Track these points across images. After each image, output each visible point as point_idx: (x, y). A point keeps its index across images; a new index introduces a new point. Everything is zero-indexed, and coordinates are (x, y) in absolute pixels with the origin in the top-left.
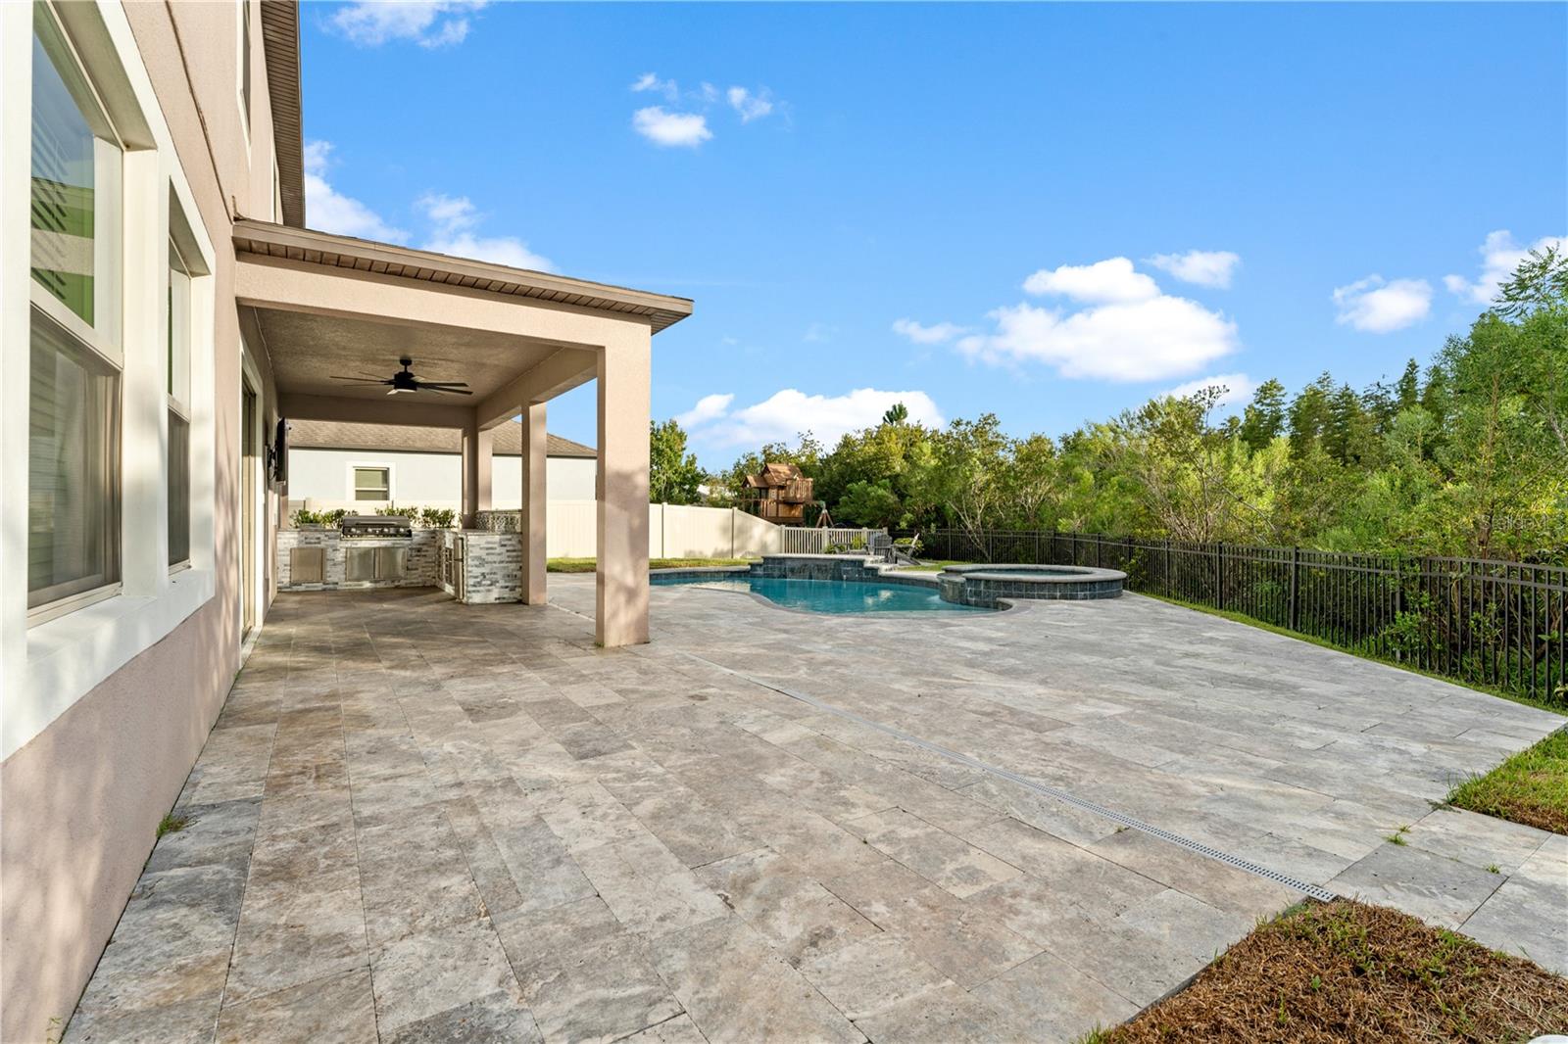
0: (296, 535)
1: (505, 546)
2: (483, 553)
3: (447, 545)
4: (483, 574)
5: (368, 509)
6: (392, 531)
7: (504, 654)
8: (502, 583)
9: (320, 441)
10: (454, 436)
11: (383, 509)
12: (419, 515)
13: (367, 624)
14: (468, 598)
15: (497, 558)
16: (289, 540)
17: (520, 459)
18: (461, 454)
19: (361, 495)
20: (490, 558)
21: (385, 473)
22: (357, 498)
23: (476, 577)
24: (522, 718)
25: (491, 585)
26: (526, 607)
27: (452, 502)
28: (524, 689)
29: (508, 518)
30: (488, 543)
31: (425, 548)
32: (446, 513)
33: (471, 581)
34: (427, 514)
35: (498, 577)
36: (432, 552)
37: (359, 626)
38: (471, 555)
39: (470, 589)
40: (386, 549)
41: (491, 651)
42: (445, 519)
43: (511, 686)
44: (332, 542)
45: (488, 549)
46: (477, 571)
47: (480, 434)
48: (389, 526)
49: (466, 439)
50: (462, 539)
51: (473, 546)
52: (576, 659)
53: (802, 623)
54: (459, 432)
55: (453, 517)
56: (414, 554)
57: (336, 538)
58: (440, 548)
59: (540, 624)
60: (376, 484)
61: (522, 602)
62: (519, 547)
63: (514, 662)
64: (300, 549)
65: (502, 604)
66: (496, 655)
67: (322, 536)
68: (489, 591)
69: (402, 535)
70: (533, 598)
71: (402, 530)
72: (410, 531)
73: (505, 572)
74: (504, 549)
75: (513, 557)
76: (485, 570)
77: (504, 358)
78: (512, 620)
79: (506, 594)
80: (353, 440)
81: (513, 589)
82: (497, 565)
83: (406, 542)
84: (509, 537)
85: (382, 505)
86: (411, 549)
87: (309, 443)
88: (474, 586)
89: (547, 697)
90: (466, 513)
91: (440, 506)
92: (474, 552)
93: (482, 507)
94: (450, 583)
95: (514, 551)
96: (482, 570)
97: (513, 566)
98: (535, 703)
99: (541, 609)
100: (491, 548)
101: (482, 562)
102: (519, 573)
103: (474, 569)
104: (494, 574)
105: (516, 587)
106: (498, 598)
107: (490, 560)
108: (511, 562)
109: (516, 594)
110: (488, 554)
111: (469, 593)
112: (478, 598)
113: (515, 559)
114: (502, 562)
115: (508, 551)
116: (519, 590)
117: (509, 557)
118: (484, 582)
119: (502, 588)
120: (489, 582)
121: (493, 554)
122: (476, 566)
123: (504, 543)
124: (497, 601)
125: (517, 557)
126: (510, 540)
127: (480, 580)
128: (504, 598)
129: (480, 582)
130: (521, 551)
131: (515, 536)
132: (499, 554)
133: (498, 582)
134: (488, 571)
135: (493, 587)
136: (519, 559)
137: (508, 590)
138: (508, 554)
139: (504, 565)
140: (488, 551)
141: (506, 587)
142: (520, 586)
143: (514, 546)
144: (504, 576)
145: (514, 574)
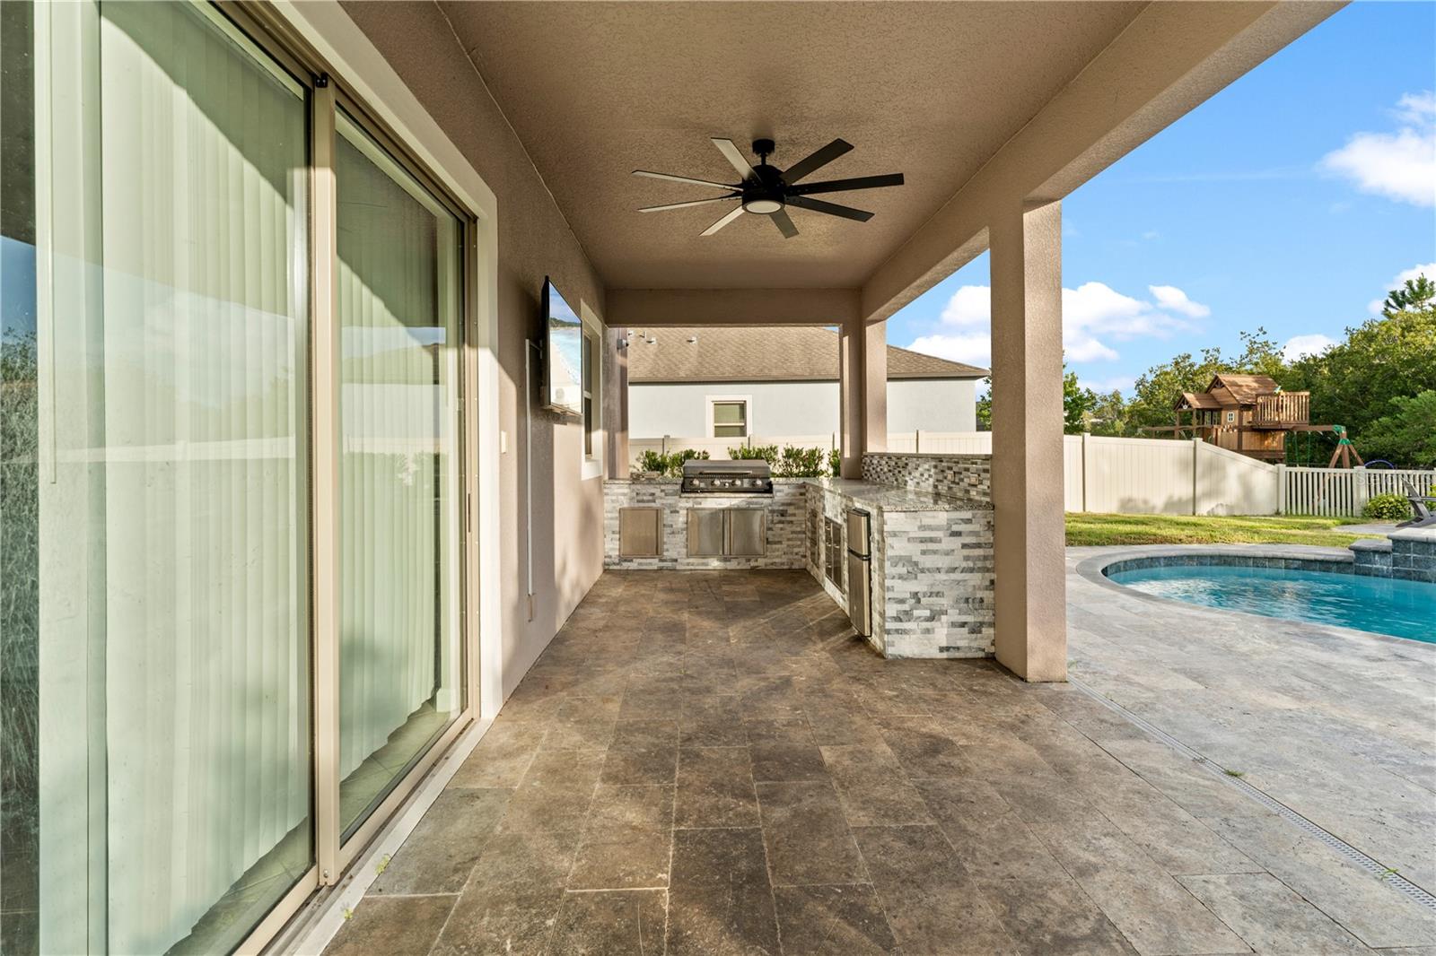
1: (958, 534)
2: (914, 550)
4: (915, 595)
8: (954, 616)
15: (944, 562)
20: (927, 562)
23: (902, 601)
25: (931, 619)
26: (1020, 688)
30: (922, 528)
33: (892, 610)
35: (944, 602)
38: (889, 554)
39: (889, 625)
45: (923, 541)
46: (903, 588)
51: (894, 534)
57: (674, 494)
61: (1008, 668)
62: (988, 537)
64: (631, 510)
65: (953, 663)
68: (928, 631)
73: (962, 591)
74: (958, 542)
75: (978, 558)
76: (921, 585)
79: (963, 640)
81: (976, 629)
82: (943, 576)
84: (968, 515)
88: (898, 619)
92: (896, 547)
93: (872, 446)
95: (978, 546)
96: (914, 586)
97: (976, 579)
100: (932, 540)
101: (914, 569)
102: (988, 595)
103: (897, 583)
104: (938, 594)
105: (982, 624)
106: (948, 649)
107: (928, 565)
108: (971, 570)
109: (984, 641)
110: (924, 552)
111: (888, 632)
112: (905, 646)
113: (979, 564)
114: (953, 570)
115: (964, 546)
116: (988, 632)
117: (967, 558)
118: (916, 613)
119: (953, 625)
120: (927, 613)
121: (935, 552)
122: (901, 577)
123: (955, 528)
124: (945, 655)
125: (985, 558)
126: (968, 521)
127: (906, 607)
128: (958, 648)
129: (906, 612)
130: (992, 546)
131: (980, 513)
132: (947, 553)
133: (945, 613)
134: (925, 589)
135: (934, 624)
136: (989, 564)
137: (965, 630)
138: (966, 552)
139: (957, 576)
140: (924, 546)
141: (963, 625)
142: (992, 625)
143: (976, 534)
144: (957, 601)
145: (979, 595)
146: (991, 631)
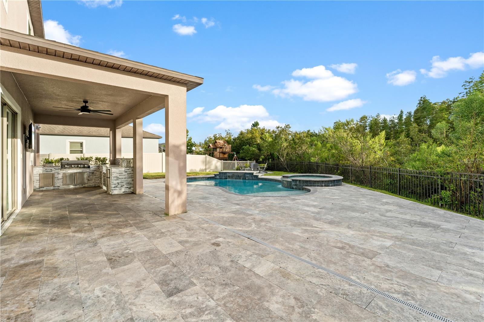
0: (42, 169)
1: (127, 172)
2: (118, 175)
3: (104, 172)
4: (118, 183)
5: (73, 157)
6: (82, 166)
7: (127, 221)
8: (125, 186)
9: (56, 132)
10: (106, 131)
11: (79, 157)
12: (94, 159)
13: (68, 206)
14: (112, 192)
15: (124, 177)
16: (39, 170)
17: (132, 139)
18: (109, 137)
19: (72, 152)
20: (120, 177)
21: (82, 144)
22: (71, 153)
23: (115, 184)
24: (136, 264)
25: (121, 187)
26: (135, 195)
27: (107, 155)
28: (137, 243)
29: (128, 161)
30: (120, 171)
31: (95, 172)
32: (104, 158)
33: (113, 186)
34: (97, 159)
35: (124, 184)
36: (98, 173)
37: (65, 207)
38: (113, 176)
39: (112, 189)
40: (79, 173)
41: (121, 220)
42: (103, 161)
43: (130, 241)
44: (57, 171)
45: (120, 173)
46: (115, 182)
47: (117, 130)
48: (81, 164)
49: (111, 132)
50: (110, 170)
51: (114, 172)
52: (157, 223)
53: (242, 200)
54: (109, 129)
55: (107, 160)
56: (91, 174)
57: (59, 169)
58: (101, 172)
59: (142, 204)
60: (78, 148)
61: (133, 193)
62: (132, 172)
63: (131, 226)
64: (44, 174)
65: (126, 194)
66: (123, 222)
67: (53, 169)
68: (120, 189)
69: (86, 168)
70: (138, 191)
71: (86, 166)
72: (89, 166)
73: (127, 182)
74: (126, 173)
75: (130, 176)
77: (125, 101)
78: (131, 203)
79: (127, 190)
80: (69, 132)
81: (130, 188)
82: (123, 179)
83: (88, 170)
84: (128, 169)
85: (79, 156)
86: (90, 173)
87: (52, 133)
88: (114, 187)
89: (147, 248)
90: (111, 159)
91: (102, 156)
92: (114, 175)
93: (118, 157)
94: (105, 186)
95: (130, 174)
96: (118, 181)
97: (130, 179)
98: (142, 253)
99: (141, 196)
100: (121, 173)
101: (118, 178)
102: (132, 182)
104: (122, 183)
105: (131, 187)
106: (124, 192)
107: (121, 178)
108: (129, 178)
109: (131, 190)
110: (120, 175)
111: (112, 190)
112: (116, 192)
113: (131, 177)
114: (126, 178)
115: (128, 174)
116: (132, 188)
117: (128, 176)
118: (118, 186)
119: (125, 188)
120: (120, 186)
121: (122, 175)
122: (115, 180)
123: (126, 171)
124: (124, 193)
125: (132, 176)
126: (129, 170)
127: (116, 185)
128: (126, 192)
129: (116, 186)
130: (133, 174)
131: (131, 168)
132: (124, 175)
133: (124, 186)
134: (120, 182)
135: (122, 188)
136: (132, 177)
137: (128, 188)
138: (128, 175)
139: (126, 179)
140: (120, 174)
141: (127, 188)
142: (133, 187)
143: (130, 172)
144: (126, 183)
145: (130, 182)
146: (133, 188)
